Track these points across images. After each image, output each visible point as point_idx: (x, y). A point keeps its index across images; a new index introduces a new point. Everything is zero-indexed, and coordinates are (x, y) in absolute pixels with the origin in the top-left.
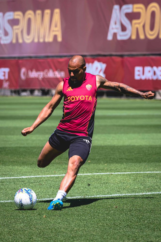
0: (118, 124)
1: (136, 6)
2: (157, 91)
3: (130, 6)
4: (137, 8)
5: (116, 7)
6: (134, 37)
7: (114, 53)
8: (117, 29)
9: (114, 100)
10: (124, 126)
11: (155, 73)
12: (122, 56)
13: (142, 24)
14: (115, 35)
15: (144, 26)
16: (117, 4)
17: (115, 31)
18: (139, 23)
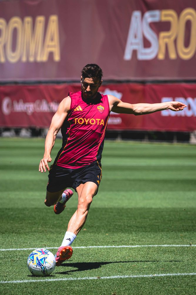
0: (132, 177)
1: (165, 12)
2: (192, 132)
3: (157, 13)
4: (166, 16)
5: (137, 14)
6: (161, 57)
7: (132, 78)
8: (137, 44)
9: (131, 144)
10: (140, 180)
11: (189, 107)
12: (143, 83)
13: (173, 38)
14: (135, 53)
15: (175, 41)
16: (137, 9)
17: (135, 47)
18: (169, 37)
